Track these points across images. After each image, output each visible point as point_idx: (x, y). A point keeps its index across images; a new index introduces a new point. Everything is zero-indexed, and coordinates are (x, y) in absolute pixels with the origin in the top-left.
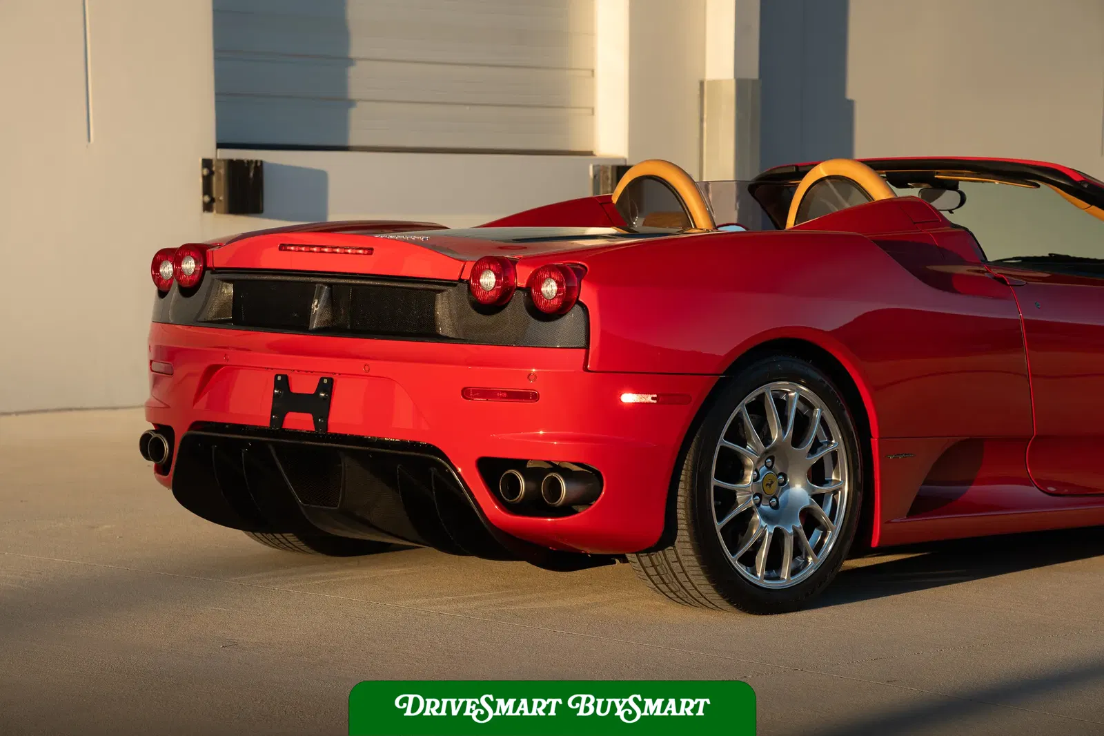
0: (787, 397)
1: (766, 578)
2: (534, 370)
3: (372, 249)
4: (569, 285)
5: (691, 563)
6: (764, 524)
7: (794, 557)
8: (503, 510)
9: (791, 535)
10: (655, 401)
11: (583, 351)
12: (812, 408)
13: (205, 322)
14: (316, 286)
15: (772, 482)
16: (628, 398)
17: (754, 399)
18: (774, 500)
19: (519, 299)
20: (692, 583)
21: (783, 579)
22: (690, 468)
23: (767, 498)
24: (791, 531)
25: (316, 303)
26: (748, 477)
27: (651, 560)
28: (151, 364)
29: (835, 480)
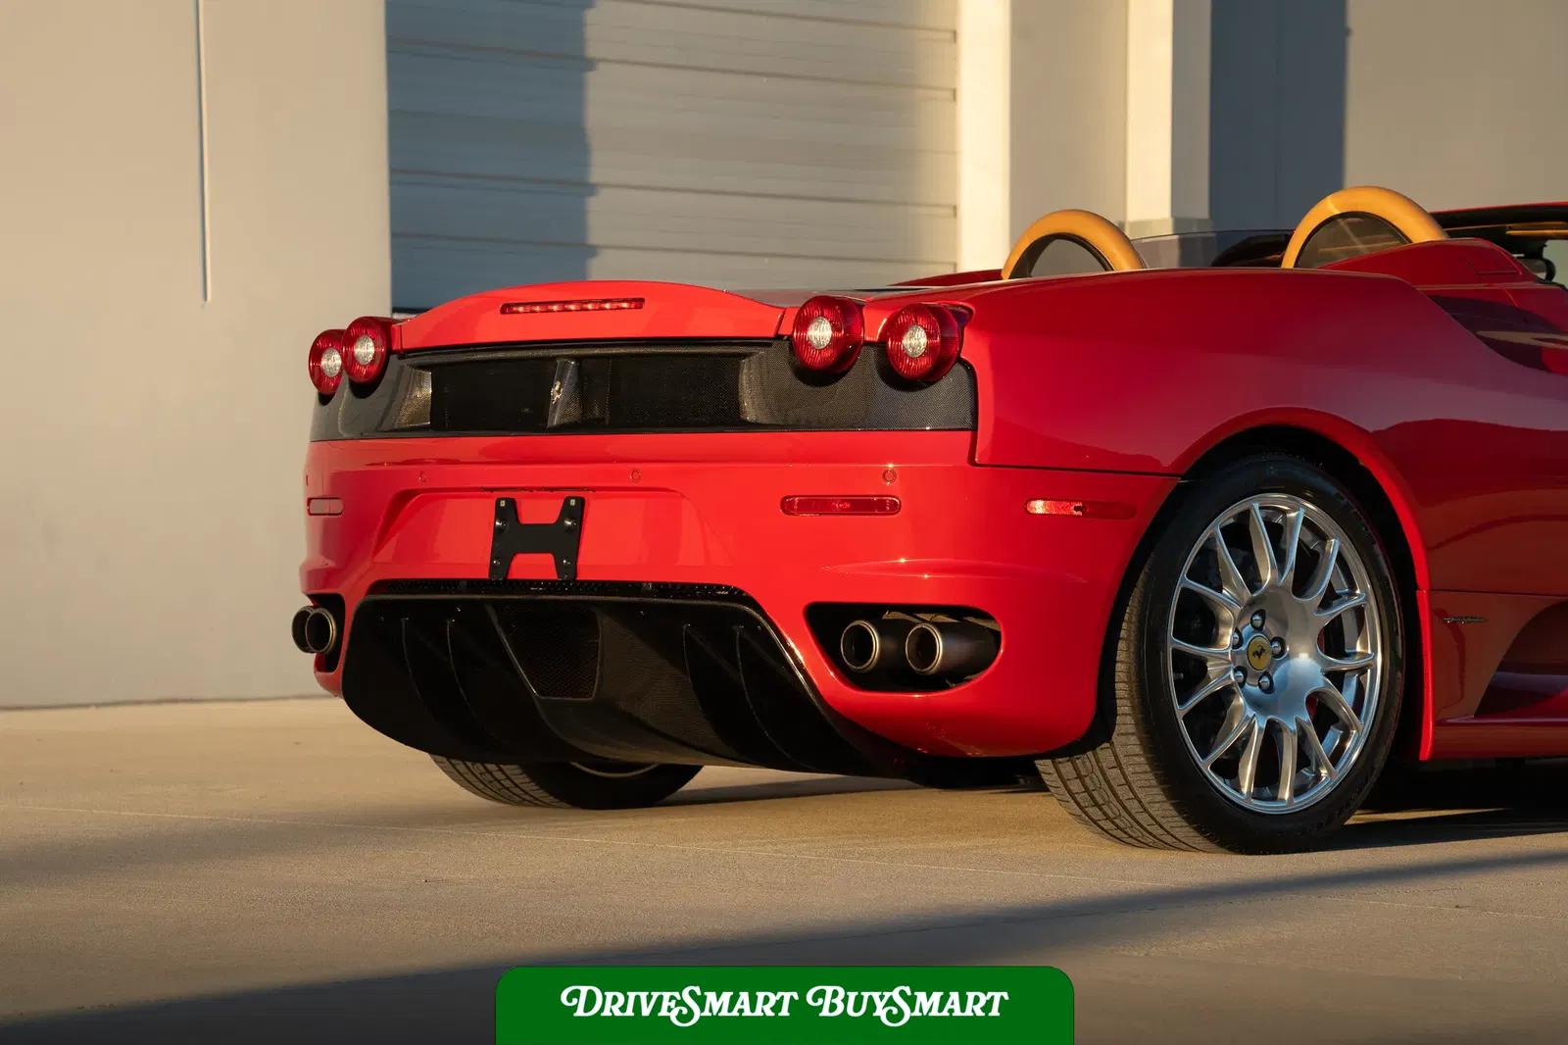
0: (1285, 519)
1: (1257, 796)
2: (891, 466)
3: (642, 300)
4: (947, 335)
5: (1138, 769)
6: (1250, 713)
7: (1298, 769)
8: (846, 684)
9: (1293, 732)
10: (1079, 513)
11: (968, 434)
12: (1323, 537)
13: (391, 431)
14: (558, 361)
15: (1263, 650)
16: (1039, 507)
17: (1232, 521)
18: (1266, 679)
19: (868, 360)
20: (1140, 802)
21: (1283, 800)
22: (1134, 619)
23: (1256, 675)
24: (1293, 727)
25: (557, 388)
26: (1225, 639)
27: (1076, 769)
28: (308, 505)
29: (1362, 653)
